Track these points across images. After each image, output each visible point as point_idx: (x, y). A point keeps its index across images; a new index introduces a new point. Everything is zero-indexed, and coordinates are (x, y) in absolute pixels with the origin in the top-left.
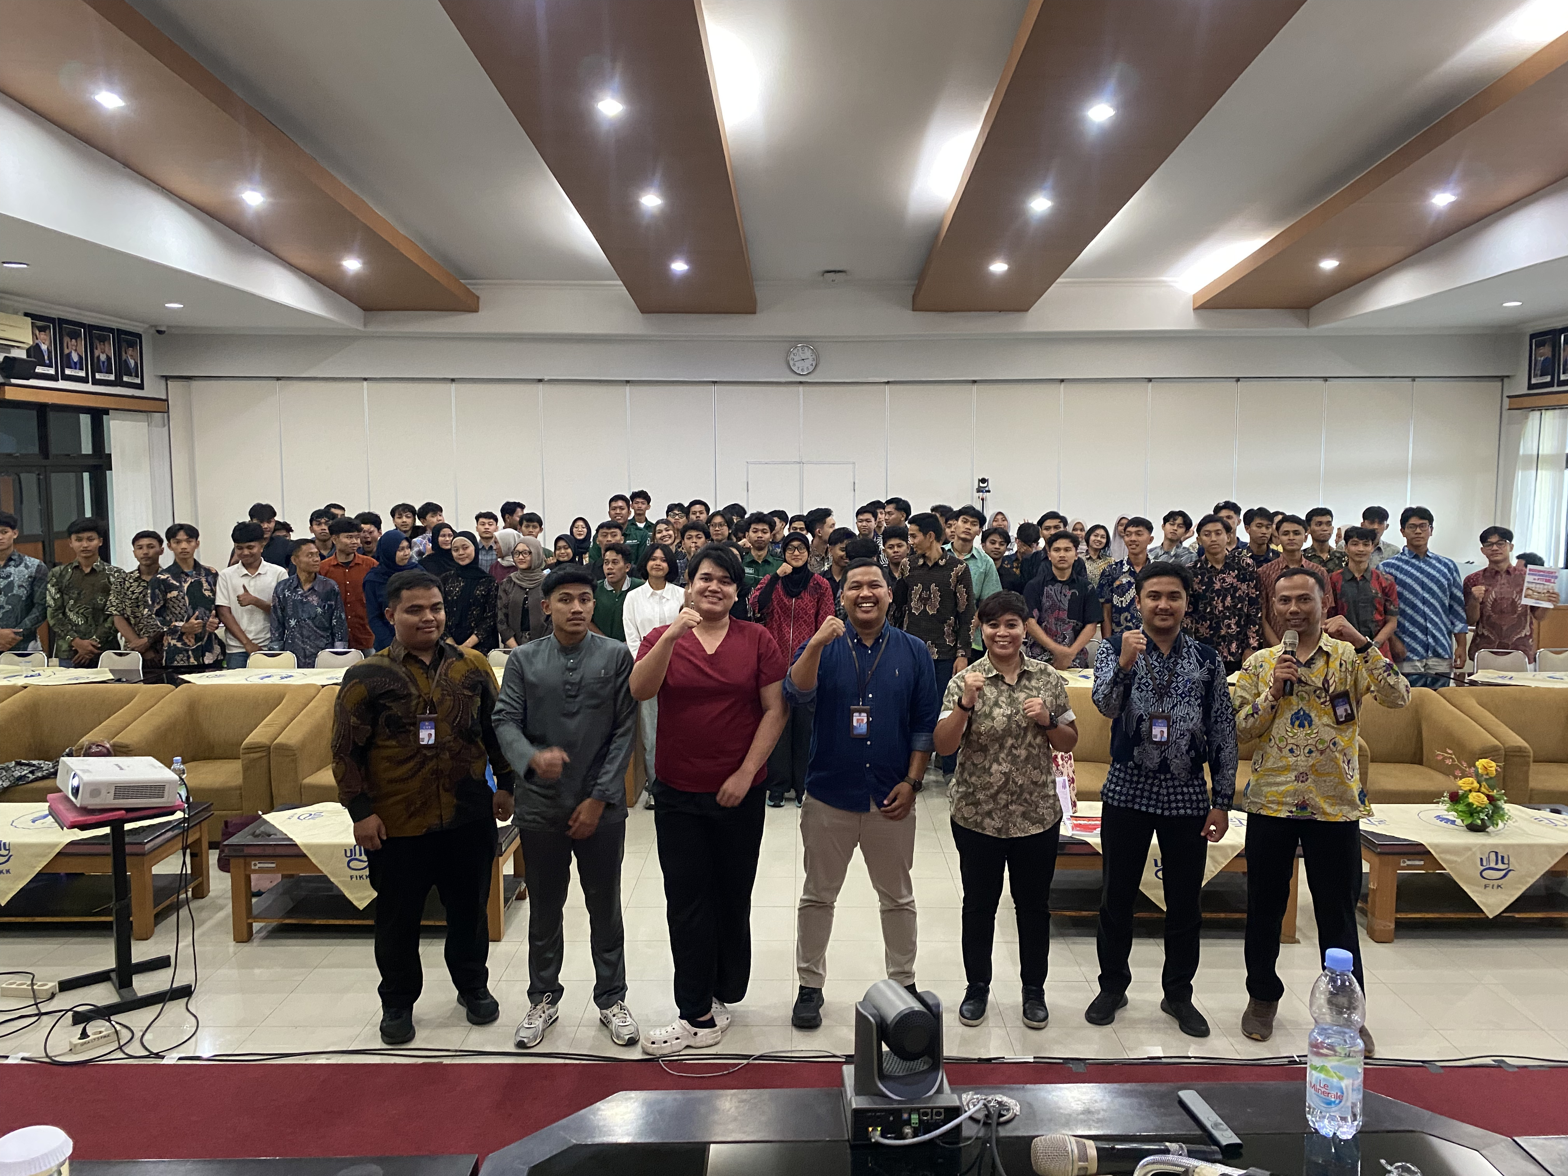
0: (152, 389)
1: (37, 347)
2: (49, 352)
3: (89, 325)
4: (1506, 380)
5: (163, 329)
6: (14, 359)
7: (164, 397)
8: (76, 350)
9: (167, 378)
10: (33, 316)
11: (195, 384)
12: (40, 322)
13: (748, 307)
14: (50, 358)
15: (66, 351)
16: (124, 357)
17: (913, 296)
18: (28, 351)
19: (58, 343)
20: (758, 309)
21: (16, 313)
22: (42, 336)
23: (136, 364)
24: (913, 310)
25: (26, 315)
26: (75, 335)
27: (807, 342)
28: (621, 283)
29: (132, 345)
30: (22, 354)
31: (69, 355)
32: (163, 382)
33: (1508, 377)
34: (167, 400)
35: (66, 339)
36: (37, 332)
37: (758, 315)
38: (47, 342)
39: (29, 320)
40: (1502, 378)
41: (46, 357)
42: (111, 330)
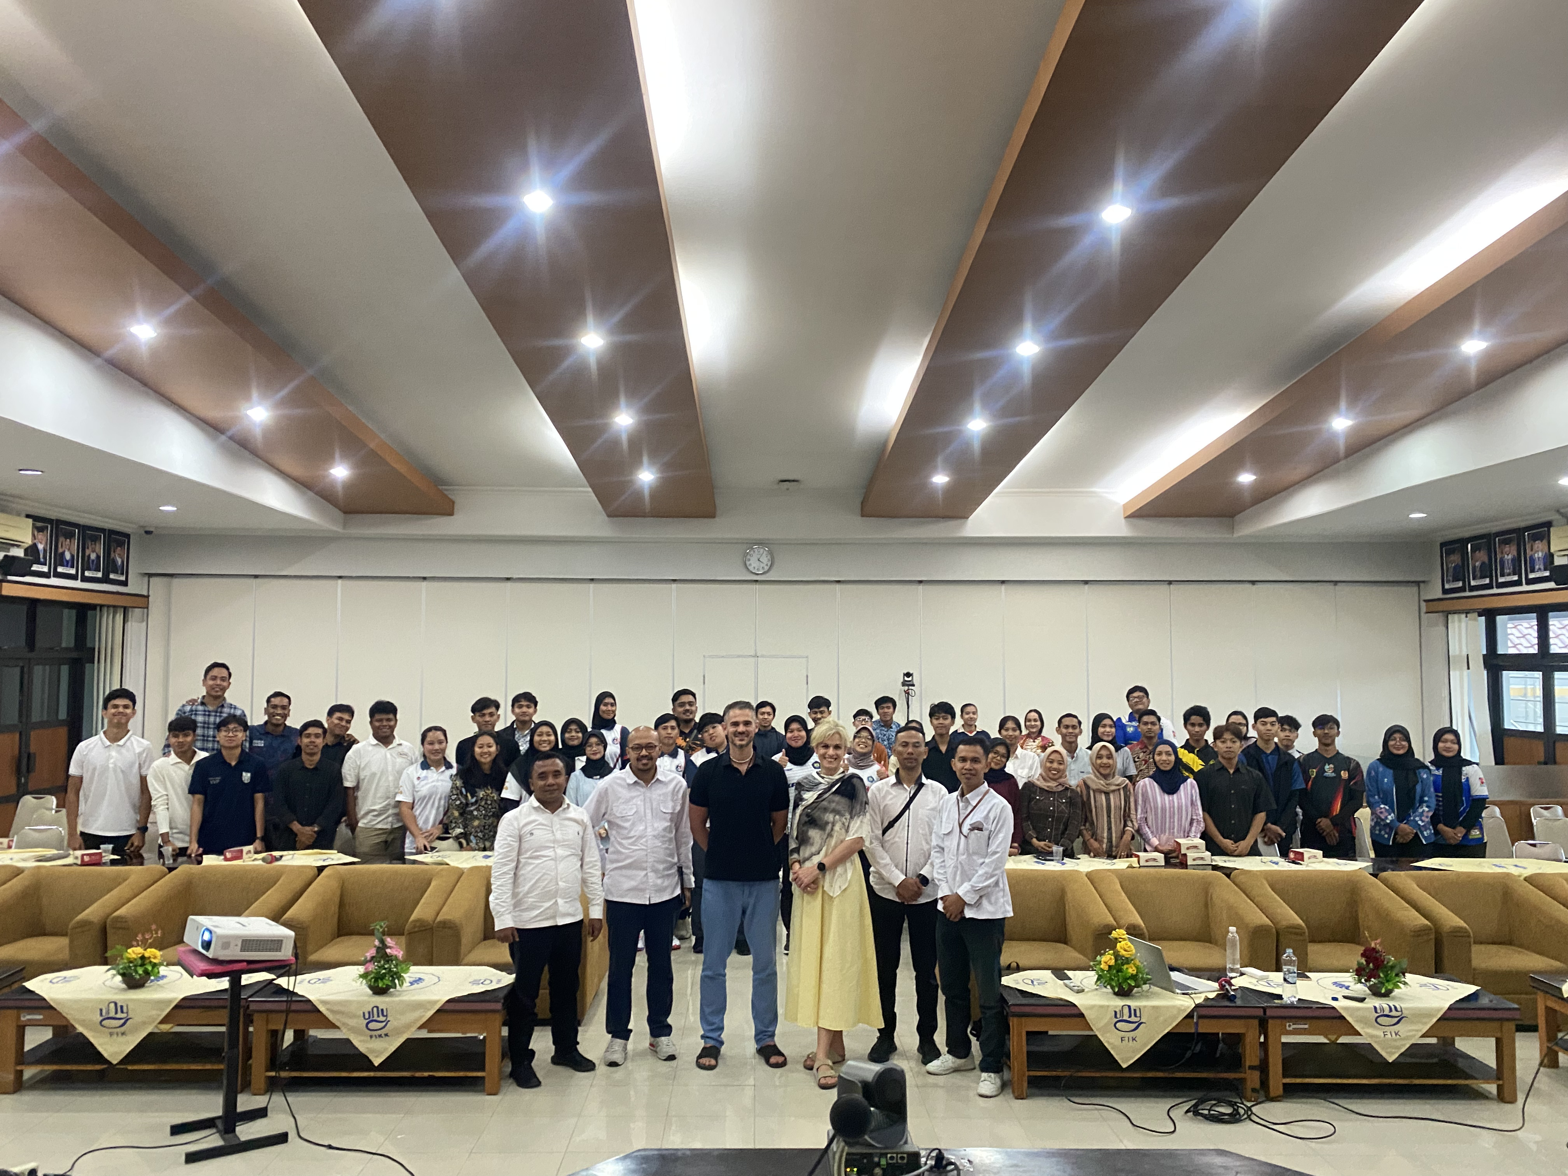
0: (135, 586)
1: (34, 546)
2: (45, 550)
3: (84, 526)
4: (1422, 585)
5: (151, 529)
6: (14, 558)
7: (145, 593)
8: (69, 550)
9: (150, 575)
10: (35, 518)
11: (176, 581)
12: (40, 522)
13: (709, 513)
14: (45, 558)
15: (60, 550)
16: (112, 555)
17: (862, 503)
18: (26, 550)
19: (54, 542)
20: (718, 512)
21: (19, 515)
22: (40, 536)
23: (123, 562)
24: (863, 516)
25: (28, 516)
26: (70, 536)
27: (761, 543)
28: (590, 489)
29: (120, 544)
30: (19, 553)
31: (63, 554)
32: (146, 579)
33: (1424, 582)
34: (148, 597)
35: (61, 539)
36: (36, 533)
37: (717, 519)
38: (44, 542)
39: (30, 521)
40: (1418, 583)
41: (41, 556)
42: (103, 530)
